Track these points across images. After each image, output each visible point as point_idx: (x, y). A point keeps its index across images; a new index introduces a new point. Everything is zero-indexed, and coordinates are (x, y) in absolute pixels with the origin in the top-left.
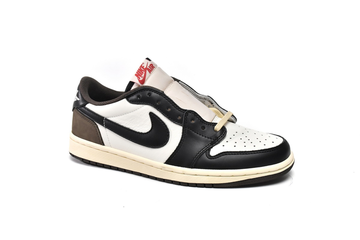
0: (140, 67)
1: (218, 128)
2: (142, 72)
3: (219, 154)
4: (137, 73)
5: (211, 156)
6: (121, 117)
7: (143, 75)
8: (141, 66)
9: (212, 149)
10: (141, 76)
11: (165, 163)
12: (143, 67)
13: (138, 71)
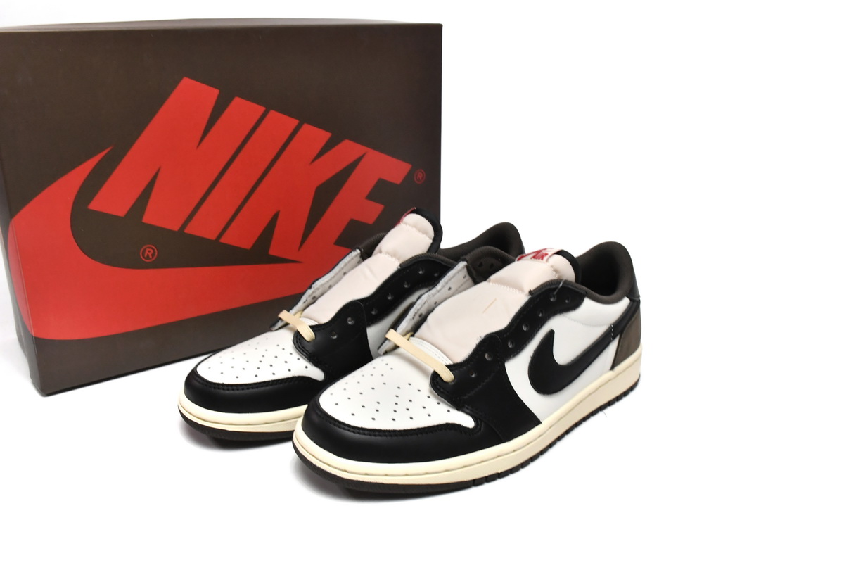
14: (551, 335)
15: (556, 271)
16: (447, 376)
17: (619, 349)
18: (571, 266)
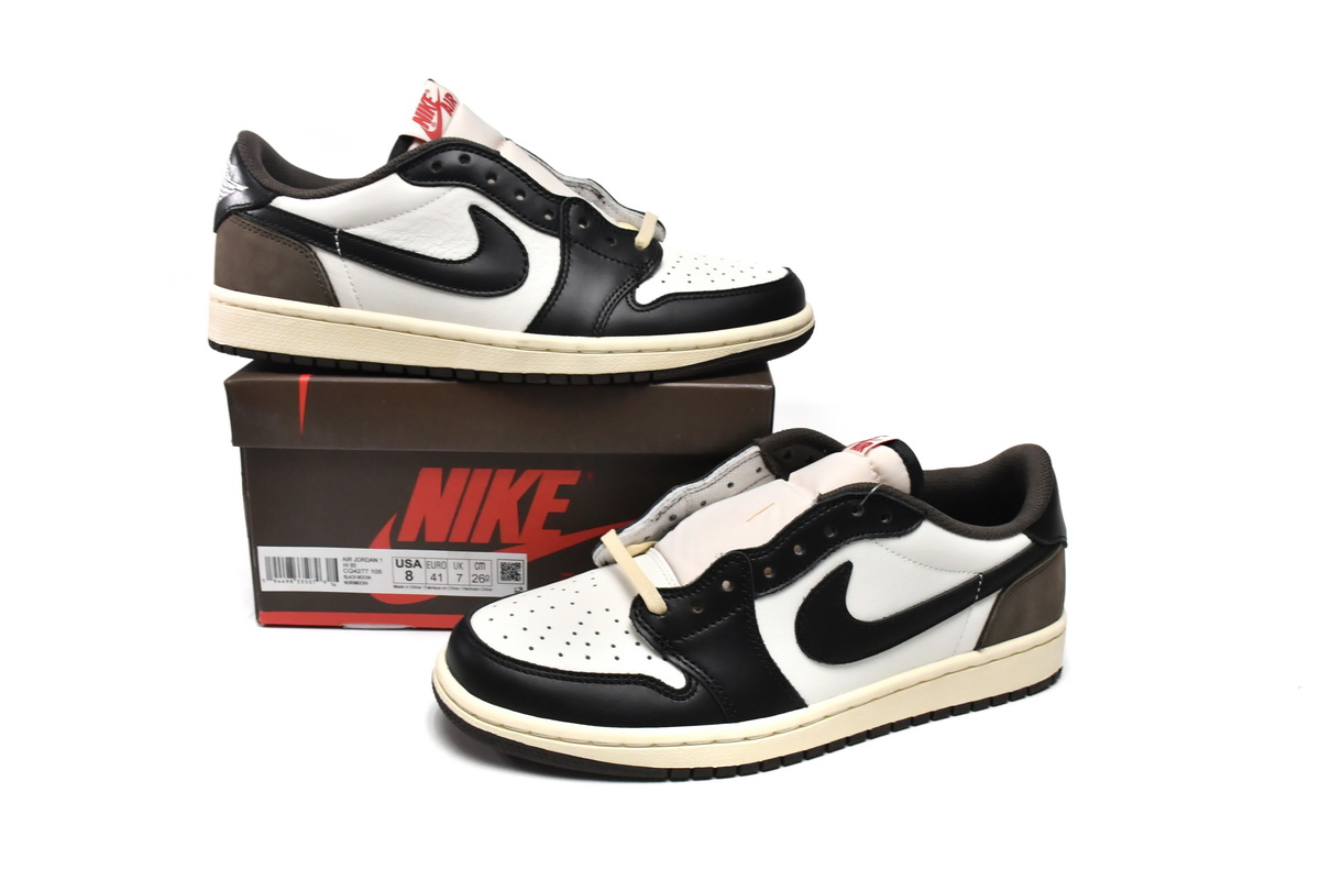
0: (422, 101)
1: (643, 240)
2: (428, 109)
3: (658, 300)
4: (417, 113)
5: (639, 305)
6: (387, 224)
7: (435, 120)
8: (424, 97)
9: (638, 290)
10: (429, 122)
11: (526, 331)
12: (429, 100)
13: (418, 109)
14: (845, 570)
15: (876, 470)
16: (656, 604)
17: (993, 617)
18: (904, 467)
